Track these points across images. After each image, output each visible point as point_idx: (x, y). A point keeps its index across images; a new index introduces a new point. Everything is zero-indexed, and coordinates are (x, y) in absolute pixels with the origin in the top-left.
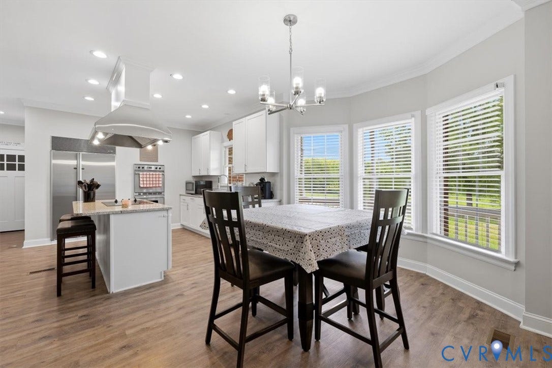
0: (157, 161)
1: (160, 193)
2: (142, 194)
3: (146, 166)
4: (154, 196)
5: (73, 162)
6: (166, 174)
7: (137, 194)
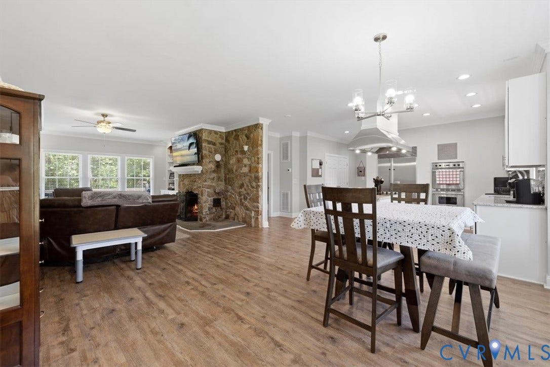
0: (456, 158)
1: (459, 190)
2: (439, 190)
3: (444, 164)
4: (453, 193)
5: (388, 164)
6: (467, 170)
7: (435, 190)
